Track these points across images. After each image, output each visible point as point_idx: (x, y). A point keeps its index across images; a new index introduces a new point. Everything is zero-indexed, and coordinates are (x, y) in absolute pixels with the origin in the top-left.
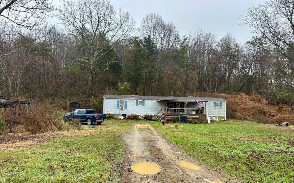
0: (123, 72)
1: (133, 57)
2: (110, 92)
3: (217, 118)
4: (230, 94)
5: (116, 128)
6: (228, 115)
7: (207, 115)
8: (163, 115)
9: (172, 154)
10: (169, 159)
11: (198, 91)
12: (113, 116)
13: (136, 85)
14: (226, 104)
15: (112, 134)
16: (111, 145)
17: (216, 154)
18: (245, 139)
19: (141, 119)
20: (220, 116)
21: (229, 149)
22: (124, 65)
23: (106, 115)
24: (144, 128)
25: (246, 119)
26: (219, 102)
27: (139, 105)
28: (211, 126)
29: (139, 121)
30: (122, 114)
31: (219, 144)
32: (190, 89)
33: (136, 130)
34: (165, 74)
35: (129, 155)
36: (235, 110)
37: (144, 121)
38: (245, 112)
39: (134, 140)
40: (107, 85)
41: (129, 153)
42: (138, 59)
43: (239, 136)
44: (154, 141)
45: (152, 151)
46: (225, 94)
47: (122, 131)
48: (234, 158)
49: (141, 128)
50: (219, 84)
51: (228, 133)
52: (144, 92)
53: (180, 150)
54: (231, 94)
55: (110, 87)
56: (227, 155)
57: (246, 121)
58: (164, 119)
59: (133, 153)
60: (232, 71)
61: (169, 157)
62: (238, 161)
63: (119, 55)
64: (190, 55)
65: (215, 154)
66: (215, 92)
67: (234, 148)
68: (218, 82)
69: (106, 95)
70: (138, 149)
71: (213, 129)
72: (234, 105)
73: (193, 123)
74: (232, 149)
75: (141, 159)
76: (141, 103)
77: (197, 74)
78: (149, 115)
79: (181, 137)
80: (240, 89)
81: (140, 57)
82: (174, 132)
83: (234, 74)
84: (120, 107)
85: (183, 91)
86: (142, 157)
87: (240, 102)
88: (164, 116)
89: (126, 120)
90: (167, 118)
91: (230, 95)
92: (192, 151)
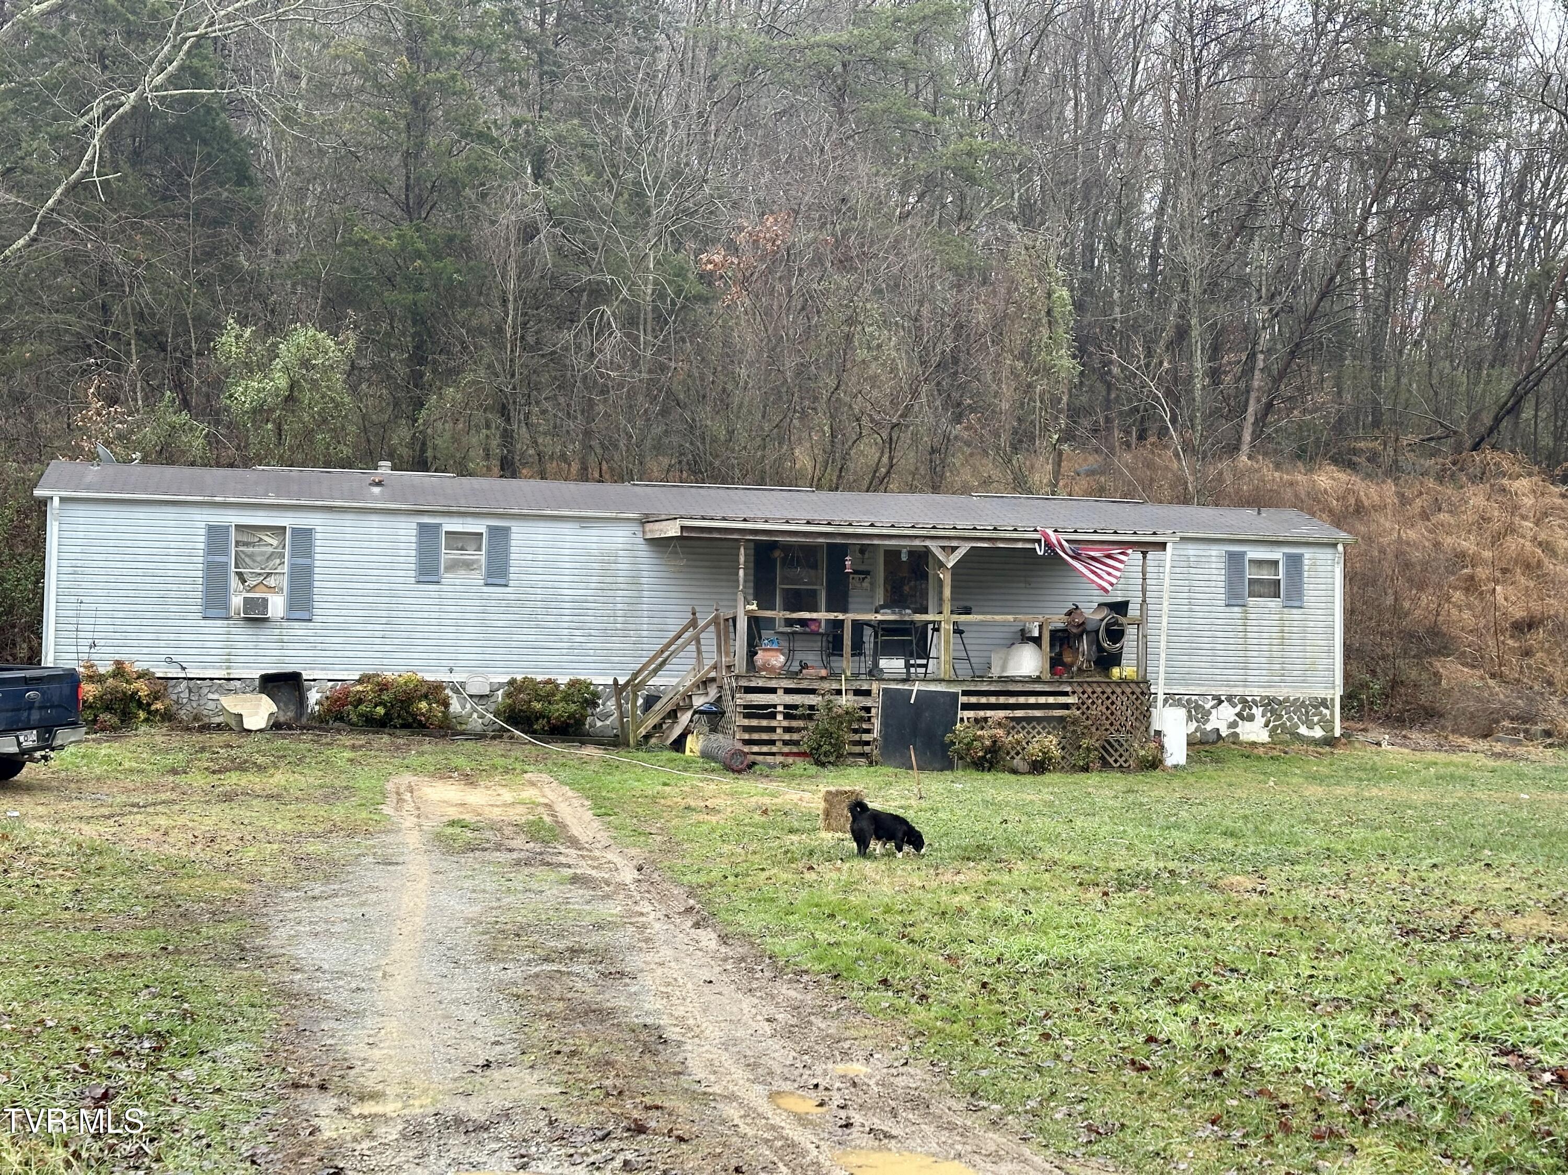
0: (278, 217)
1: (385, 51)
2: (120, 436)
3: (1251, 718)
4: (1388, 473)
5: (182, 820)
6: (1365, 686)
7: (1159, 689)
8: (705, 683)
9: (787, 1086)
10: (750, 1132)
11: (1068, 436)
12: (156, 696)
13: (418, 357)
14: (1350, 578)
15: (137, 888)
16: (123, 1003)
17: (1230, 1070)
18: (1515, 925)
19: (476, 723)
20: (1281, 692)
21: (1355, 1019)
22: (279, 135)
23: (71, 679)
24: (494, 827)
25: (1541, 726)
26: (1277, 554)
27: (448, 578)
28: (1192, 794)
29: (442, 745)
30: (256, 674)
31: (1264, 973)
32: (987, 411)
33: (413, 839)
34: (732, 247)
35: (326, 1104)
36: (1434, 632)
37: (497, 748)
38: (1528, 653)
39: (384, 946)
40: (87, 350)
41: (322, 1087)
42: (442, 75)
43: (1461, 898)
44: (599, 955)
45: (573, 1054)
46: (1343, 476)
47: (251, 853)
48: (1400, 1114)
49: (468, 817)
50: (1282, 374)
51: (1358, 869)
52: (507, 436)
53: (870, 1044)
54: (1394, 471)
55: (118, 369)
56: (1334, 1084)
57: (1536, 751)
58: (714, 730)
59: (370, 1082)
60: (1411, 242)
61: (751, 1113)
62: (1440, 1135)
63: (229, 18)
64: (997, 59)
65: (1218, 1074)
66: (1245, 448)
67: (1407, 1015)
68: (1269, 352)
69: (78, 466)
70: (427, 1042)
71: (1207, 830)
72: (1421, 587)
73: (1014, 771)
74: (1385, 1027)
75: (456, 1141)
76: (470, 554)
77: (1068, 261)
78: (563, 680)
79: (888, 910)
80: (1487, 419)
81: (463, 50)
82: (813, 862)
83: (1428, 267)
84: (237, 601)
85: (916, 439)
86: (458, 1121)
87: (1487, 554)
88: (713, 692)
89: (304, 743)
90: (751, 711)
91: (1390, 488)
92: (988, 1050)
